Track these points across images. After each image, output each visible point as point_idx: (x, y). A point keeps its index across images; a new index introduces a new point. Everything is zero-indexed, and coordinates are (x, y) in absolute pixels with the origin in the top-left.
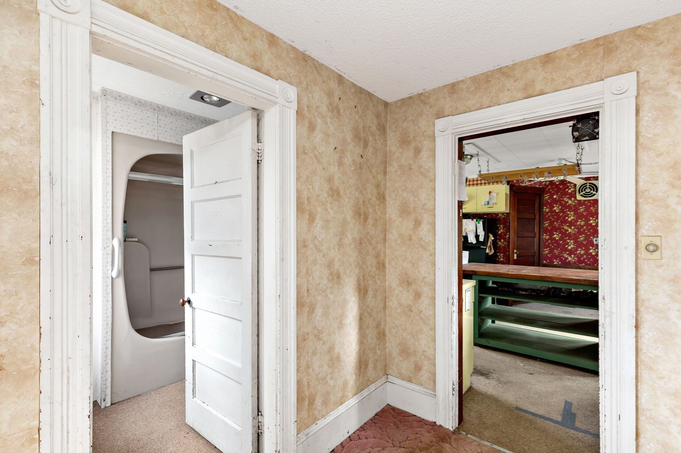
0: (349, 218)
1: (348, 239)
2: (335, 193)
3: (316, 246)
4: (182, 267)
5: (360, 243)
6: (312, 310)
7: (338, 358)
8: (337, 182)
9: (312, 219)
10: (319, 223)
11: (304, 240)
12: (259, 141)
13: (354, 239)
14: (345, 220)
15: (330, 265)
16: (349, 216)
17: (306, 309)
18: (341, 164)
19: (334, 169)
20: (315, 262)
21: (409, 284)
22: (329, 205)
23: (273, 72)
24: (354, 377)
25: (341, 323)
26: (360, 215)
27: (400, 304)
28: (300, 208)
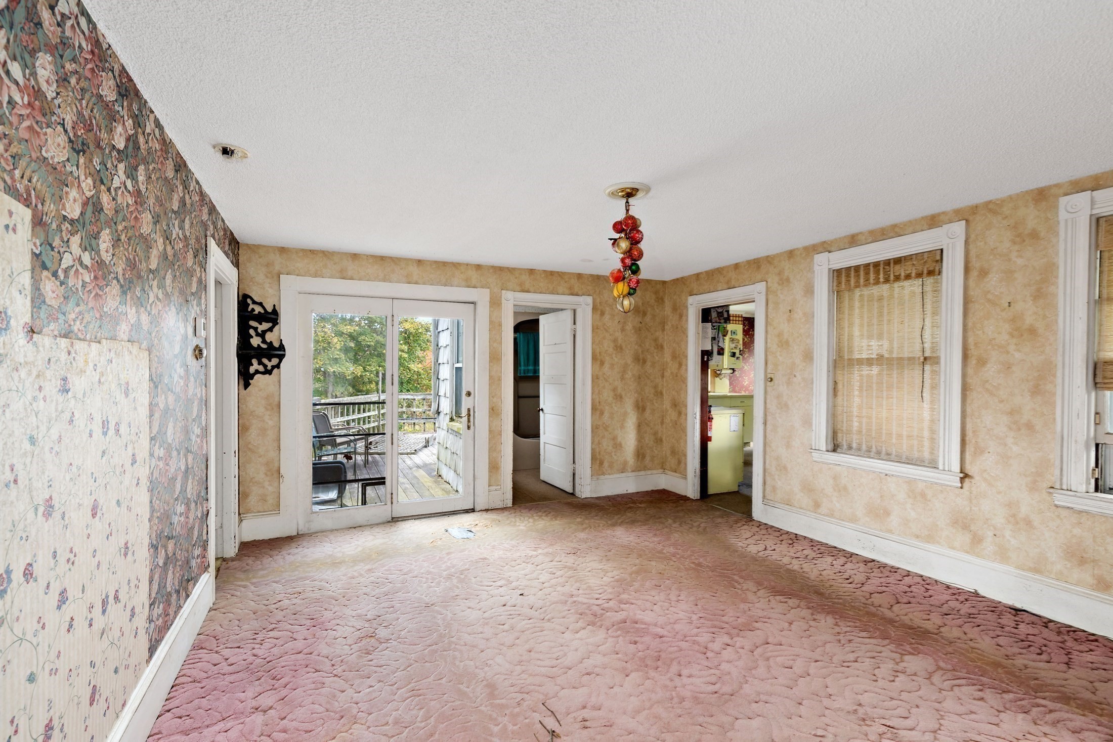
0: (629, 362)
1: (629, 375)
2: (619, 348)
3: (605, 379)
4: (538, 397)
5: (639, 378)
6: (602, 413)
7: (620, 445)
8: (620, 341)
9: (602, 363)
10: (607, 365)
11: (597, 375)
12: (575, 323)
13: (633, 375)
14: (626, 365)
15: (615, 390)
16: (629, 360)
17: (598, 412)
18: (623, 330)
19: (618, 334)
20: (604, 387)
21: (676, 406)
22: (614, 356)
23: (580, 293)
24: (633, 460)
25: (622, 424)
26: (639, 360)
27: (671, 420)
28: (594, 358)
